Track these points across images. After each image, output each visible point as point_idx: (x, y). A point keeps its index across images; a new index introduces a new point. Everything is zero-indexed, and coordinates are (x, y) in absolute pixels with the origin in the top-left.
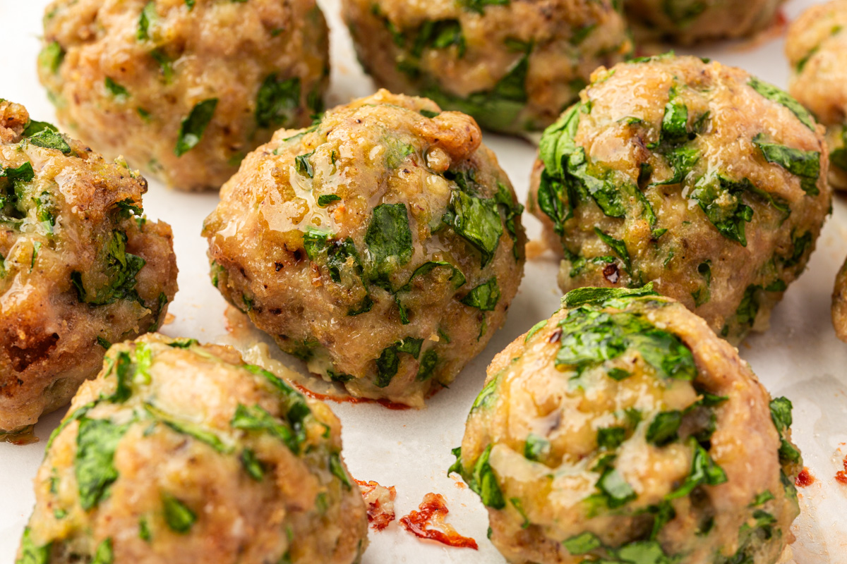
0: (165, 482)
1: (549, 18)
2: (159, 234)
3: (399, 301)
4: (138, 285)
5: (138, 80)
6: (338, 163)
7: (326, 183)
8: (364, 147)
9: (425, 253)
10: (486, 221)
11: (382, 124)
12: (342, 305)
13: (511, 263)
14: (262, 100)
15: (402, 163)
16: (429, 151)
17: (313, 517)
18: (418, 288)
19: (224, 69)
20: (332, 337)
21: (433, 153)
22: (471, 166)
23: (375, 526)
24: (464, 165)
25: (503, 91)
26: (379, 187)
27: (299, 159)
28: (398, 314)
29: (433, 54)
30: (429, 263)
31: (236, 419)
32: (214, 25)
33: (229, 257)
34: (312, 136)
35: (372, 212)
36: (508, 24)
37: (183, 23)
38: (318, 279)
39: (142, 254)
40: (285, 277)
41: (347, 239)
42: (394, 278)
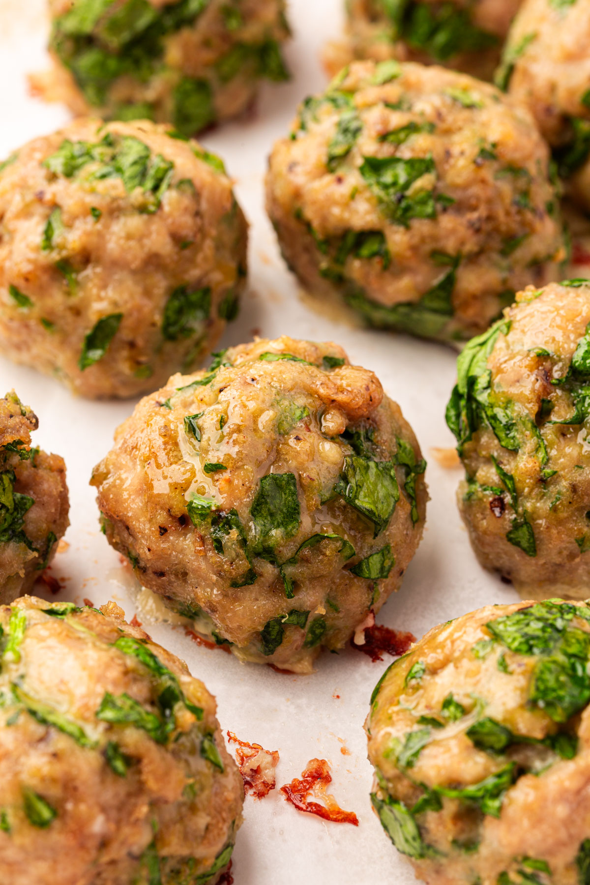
0: (25, 778)
1: (478, 231)
2: (51, 469)
3: (284, 574)
4: (26, 526)
5: (42, 290)
6: (226, 429)
7: (213, 450)
8: (253, 413)
9: (314, 524)
10: (383, 485)
11: (277, 385)
12: (225, 577)
13: (407, 529)
14: (170, 313)
15: (294, 428)
16: (325, 412)
17: (181, 805)
18: (306, 560)
19: (129, 283)
20: (214, 606)
21: (329, 417)
22: (370, 425)
23: (255, 793)
24: (363, 423)
25: (428, 303)
26: (268, 455)
27: (187, 420)
28: (283, 587)
29: (356, 264)
30: (317, 535)
31: (102, 710)
32: (120, 238)
33: (114, 513)
34: (204, 390)
35: (259, 484)
36: (434, 238)
37: (88, 234)
38: (201, 548)
39: (32, 493)
40: (169, 542)
41: (231, 511)
42: (280, 552)
